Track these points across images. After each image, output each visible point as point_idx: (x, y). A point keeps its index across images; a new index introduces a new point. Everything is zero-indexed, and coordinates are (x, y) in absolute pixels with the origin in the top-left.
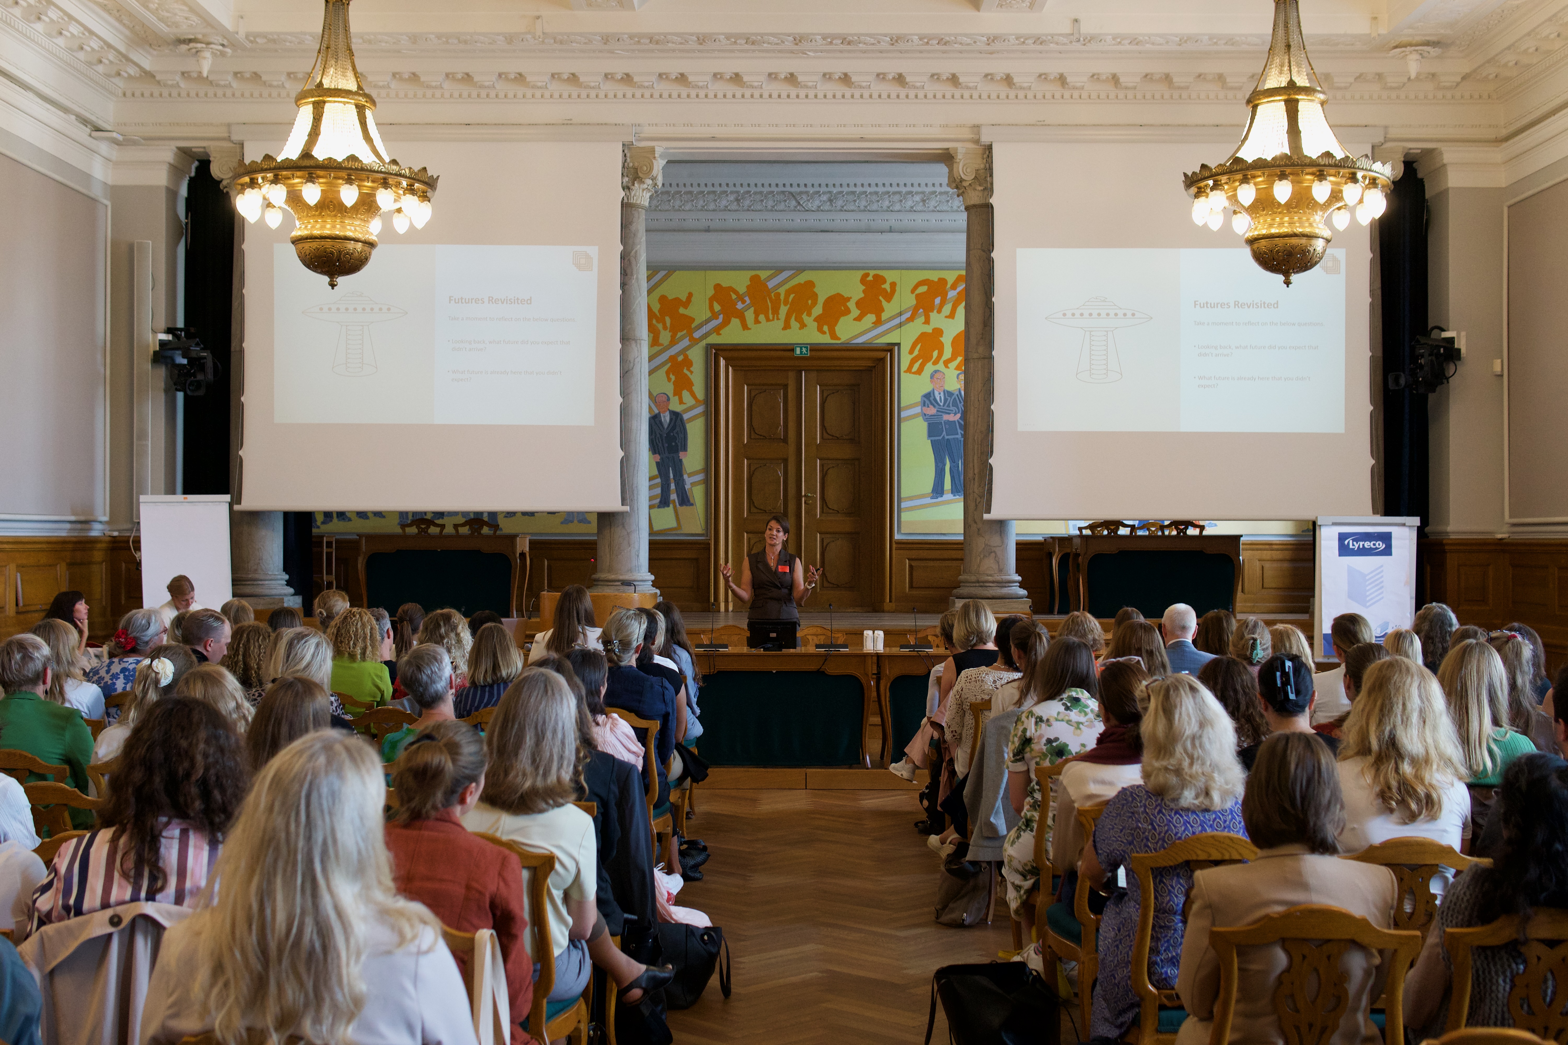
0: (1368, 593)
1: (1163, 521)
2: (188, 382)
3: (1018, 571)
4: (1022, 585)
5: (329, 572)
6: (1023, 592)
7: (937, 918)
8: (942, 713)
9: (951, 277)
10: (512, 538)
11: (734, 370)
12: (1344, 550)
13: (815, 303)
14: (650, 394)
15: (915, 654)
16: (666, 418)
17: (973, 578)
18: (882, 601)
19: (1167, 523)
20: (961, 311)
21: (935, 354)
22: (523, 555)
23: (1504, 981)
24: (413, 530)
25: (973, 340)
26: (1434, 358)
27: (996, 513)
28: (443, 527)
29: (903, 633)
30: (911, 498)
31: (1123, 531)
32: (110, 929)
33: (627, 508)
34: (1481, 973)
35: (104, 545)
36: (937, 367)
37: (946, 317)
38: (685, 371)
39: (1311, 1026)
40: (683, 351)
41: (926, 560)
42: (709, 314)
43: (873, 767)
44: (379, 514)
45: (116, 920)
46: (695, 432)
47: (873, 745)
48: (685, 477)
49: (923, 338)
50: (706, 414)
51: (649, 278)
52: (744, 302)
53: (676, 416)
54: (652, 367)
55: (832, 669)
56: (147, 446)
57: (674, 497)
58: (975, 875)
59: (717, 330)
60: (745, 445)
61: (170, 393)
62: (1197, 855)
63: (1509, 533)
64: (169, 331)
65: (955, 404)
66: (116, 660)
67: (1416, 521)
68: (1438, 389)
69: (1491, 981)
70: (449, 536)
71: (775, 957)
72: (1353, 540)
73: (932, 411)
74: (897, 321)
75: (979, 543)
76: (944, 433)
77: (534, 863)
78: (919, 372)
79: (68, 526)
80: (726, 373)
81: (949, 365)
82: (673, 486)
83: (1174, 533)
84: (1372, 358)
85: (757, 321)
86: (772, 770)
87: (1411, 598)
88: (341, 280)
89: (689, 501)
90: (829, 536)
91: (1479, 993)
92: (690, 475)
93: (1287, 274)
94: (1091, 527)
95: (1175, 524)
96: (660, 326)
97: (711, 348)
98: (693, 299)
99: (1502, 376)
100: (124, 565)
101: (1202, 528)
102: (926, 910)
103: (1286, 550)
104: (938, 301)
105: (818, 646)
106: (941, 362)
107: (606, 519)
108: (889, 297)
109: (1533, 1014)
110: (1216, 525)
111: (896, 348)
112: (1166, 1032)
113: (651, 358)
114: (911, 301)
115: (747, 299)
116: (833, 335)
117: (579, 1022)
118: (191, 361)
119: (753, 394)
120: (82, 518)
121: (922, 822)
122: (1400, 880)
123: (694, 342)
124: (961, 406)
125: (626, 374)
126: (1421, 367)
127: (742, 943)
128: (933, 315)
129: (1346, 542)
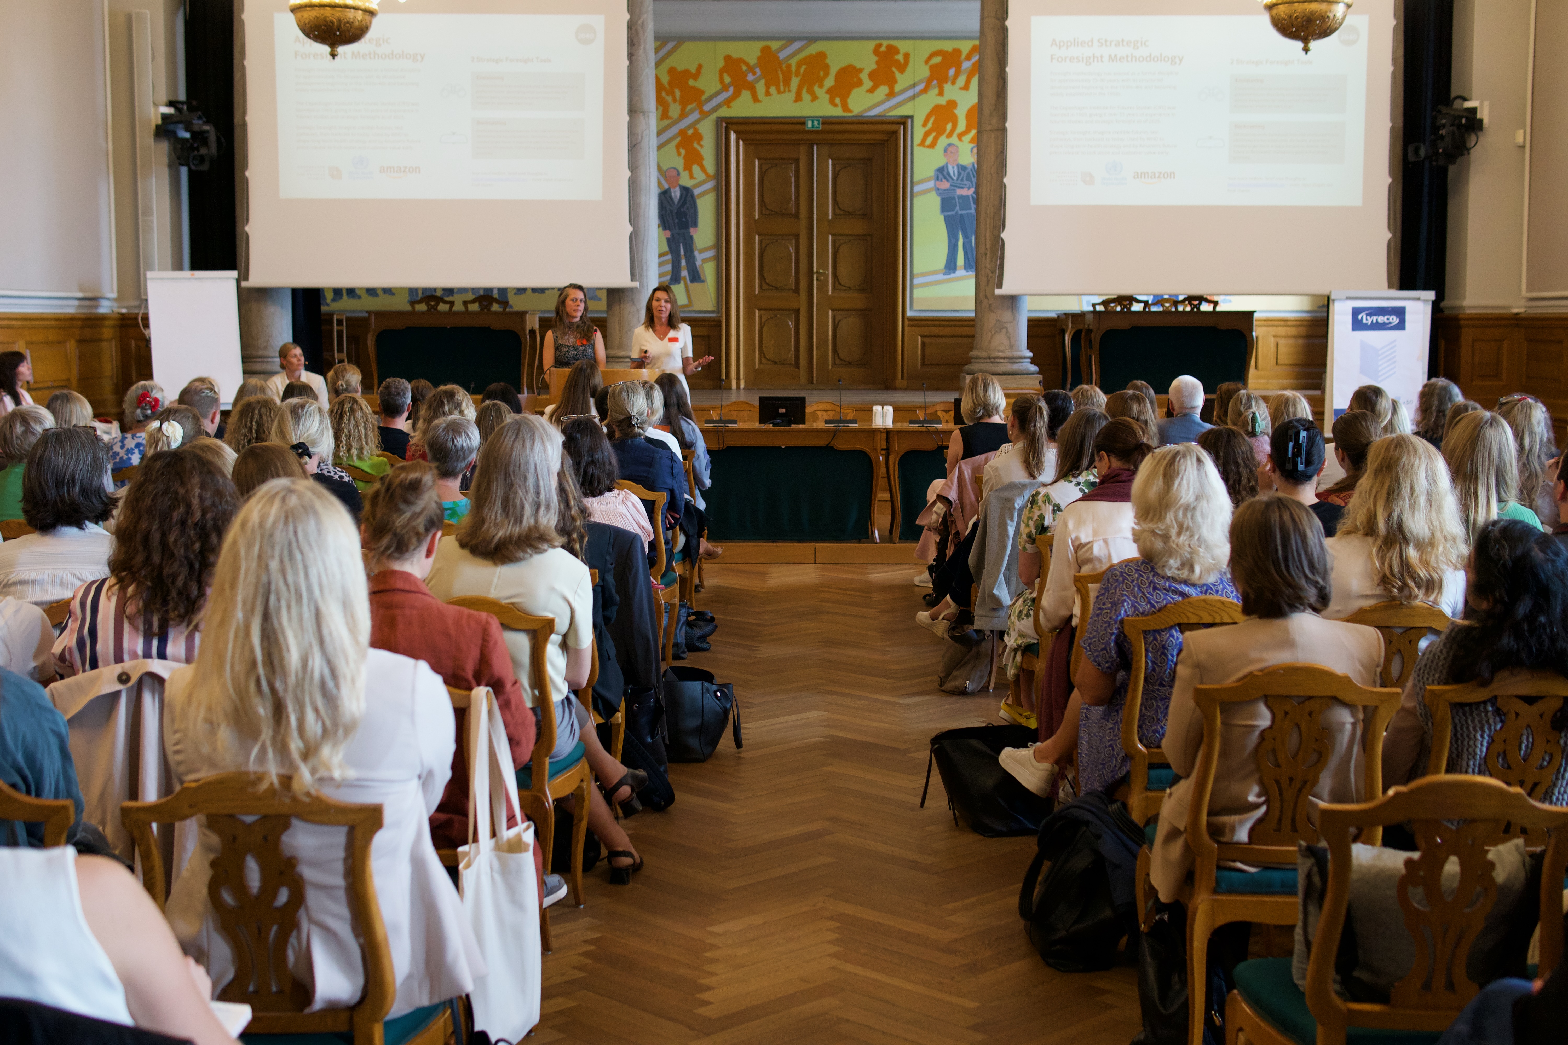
0: (1380, 368)
1: (1177, 296)
2: (191, 157)
3: (1029, 347)
4: (1033, 361)
5: (340, 350)
6: (1034, 368)
7: (941, 686)
8: (948, 486)
9: (965, 47)
10: (522, 315)
11: (745, 144)
12: (1357, 325)
13: (827, 74)
14: (659, 169)
15: (923, 429)
16: (676, 194)
17: (984, 354)
18: (894, 378)
19: (1181, 298)
20: (975, 81)
21: (949, 127)
22: (532, 332)
23: (1482, 736)
24: (422, 307)
25: (987, 112)
26: (1455, 128)
27: (1008, 288)
28: (452, 304)
29: (911, 409)
30: (924, 275)
31: (1137, 307)
32: (118, 687)
33: (636, 284)
34: (1459, 729)
35: (112, 323)
36: (950, 141)
37: (961, 89)
38: (696, 145)
39: (1291, 779)
40: (694, 125)
41: (938, 336)
42: (719, 87)
43: (881, 542)
44: (388, 291)
45: (124, 677)
46: (706, 208)
47: (881, 520)
48: (696, 253)
49: (936, 110)
50: (717, 188)
51: (657, 50)
52: (754, 73)
53: (686, 192)
54: (662, 141)
55: (841, 445)
56: (152, 222)
57: (684, 273)
58: (978, 643)
59: (728, 102)
60: (756, 221)
61: (173, 167)
62: (1188, 618)
63: (1525, 307)
64: (171, 104)
65: (968, 178)
66: (129, 435)
67: (1431, 295)
68: (1459, 160)
69: (1468, 736)
70: (458, 313)
71: (779, 723)
72: (1367, 315)
73: (945, 185)
74: (910, 93)
75: (990, 320)
76: (958, 208)
77: (534, 626)
78: (933, 145)
79: (76, 303)
80: (736, 147)
81: (964, 138)
82: (683, 263)
83: (1188, 309)
84: (1393, 130)
85: (768, 94)
86: (780, 544)
87: (1423, 373)
88: (341, 49)
89: (699, 277)
90: (840, 313)
91: (1457, 749)
92: (702, 251)
93: (1306, 40)
94: (1105, 303)
95: (1190, 299)
96: (669, 99)
97: (722, 121)
98: (703, 71)
99: (1523, 147)
100: (133, 343)
101: (1216, 304)
102: (930, 678)
103: (1301, 326)
104: (952, 72)
105: (827, 422)
106: (955, 136)
107: (615, 295)
108: (902, 68)
109: (1509, 767)
110: (1230, 301)
111: (909, 121)
112: (1155, 790)
113: (660, 133)
114: (925, 72)
115: (758, 70)
116: (846, 108)
117: (582, 781)
118: (194, 135)
119: (764, 170)
120: (89, 295)
121: (929, 595)
122: (1389, 642)
123: (705, 115)
124: (974, 180)
125: (634, 147)
126: (1442, 137)
127: (748, 710)
128: (947, 87)
129: (1360, 317)
